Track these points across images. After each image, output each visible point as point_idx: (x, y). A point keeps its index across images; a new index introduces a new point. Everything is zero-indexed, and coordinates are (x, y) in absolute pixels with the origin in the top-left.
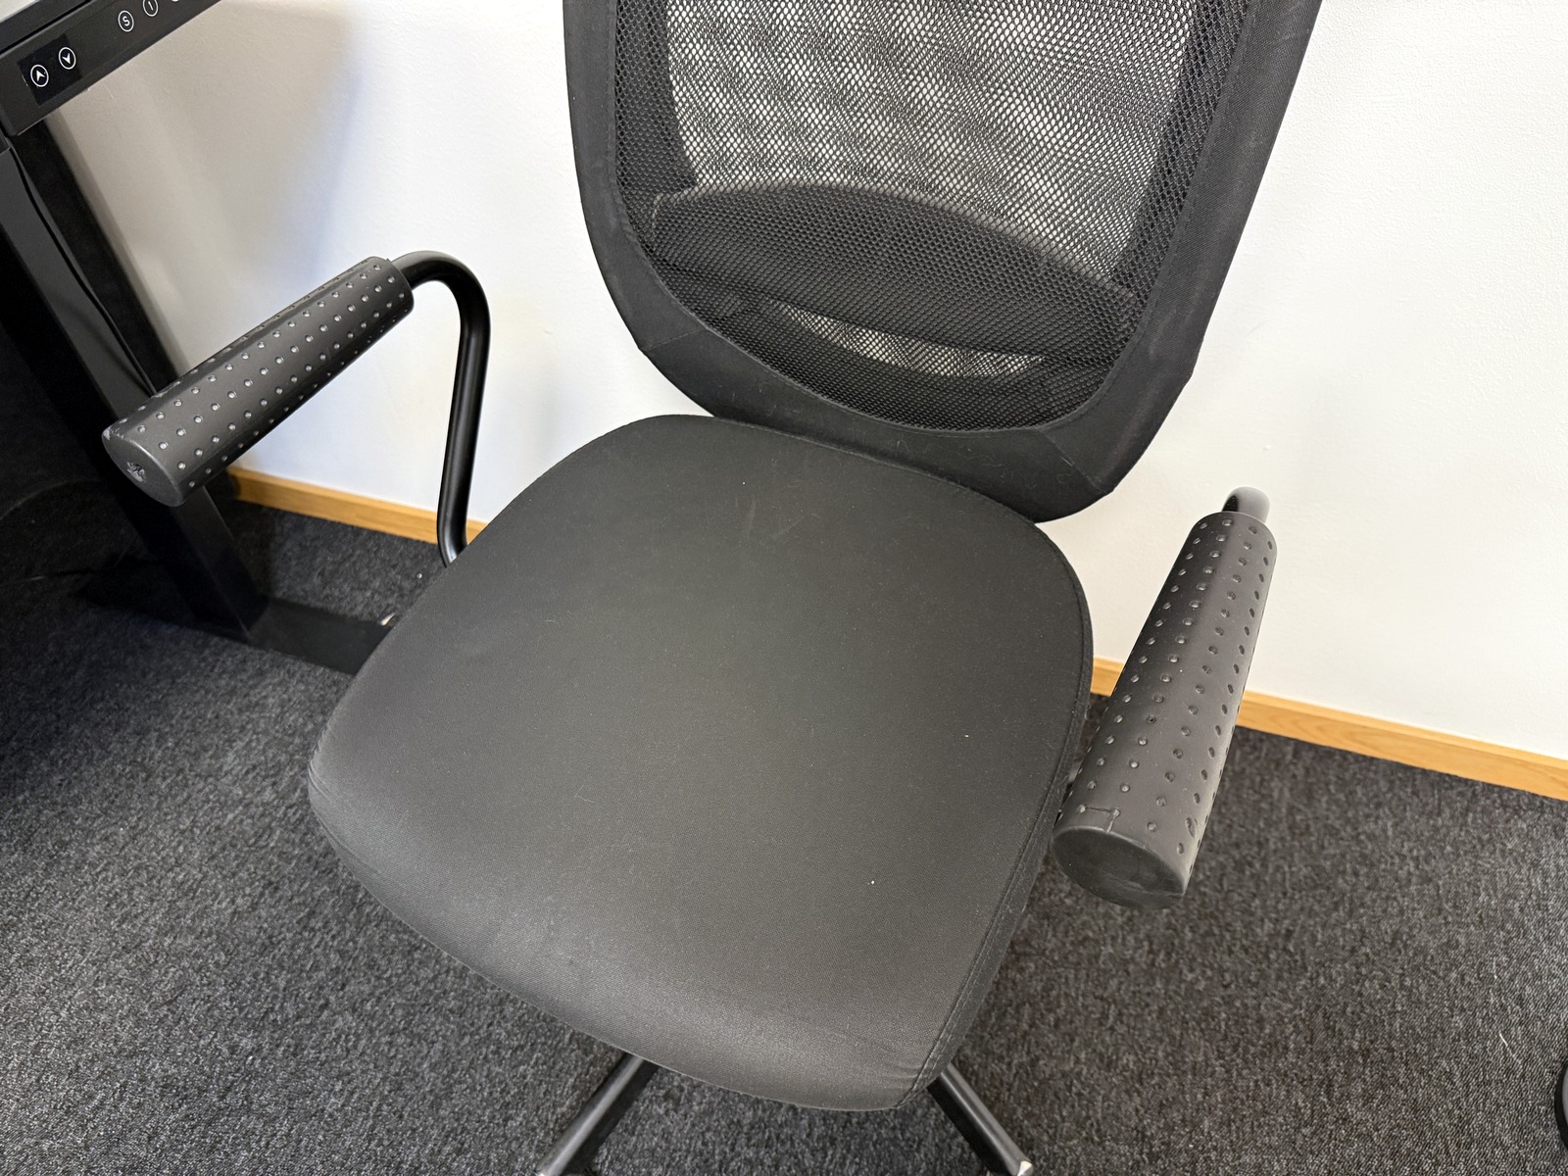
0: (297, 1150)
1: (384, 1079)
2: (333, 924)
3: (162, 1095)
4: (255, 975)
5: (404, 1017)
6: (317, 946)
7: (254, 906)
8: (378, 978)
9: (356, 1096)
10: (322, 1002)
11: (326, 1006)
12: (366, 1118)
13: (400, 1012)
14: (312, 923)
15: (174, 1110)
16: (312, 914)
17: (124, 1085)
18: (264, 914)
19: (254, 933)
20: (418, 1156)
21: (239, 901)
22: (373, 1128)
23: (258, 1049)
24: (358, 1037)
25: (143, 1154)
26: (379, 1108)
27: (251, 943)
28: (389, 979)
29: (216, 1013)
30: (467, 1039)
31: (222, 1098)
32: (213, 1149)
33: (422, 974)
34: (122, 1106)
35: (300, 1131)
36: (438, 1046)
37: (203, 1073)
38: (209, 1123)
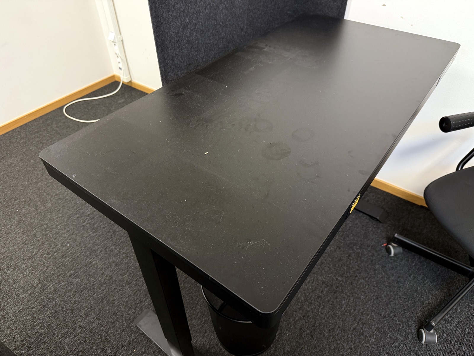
0: (356, 304)
1: (374, 296)
2: (355, 259)
3: (323, 284)
4: (339, 265)
5: (376, 284)
6: (352, 263)
7: (335, 251)
8: (368, 274)
9: (367, 297)
10: (355, 275)
11: (357, 276)
12: (371, 302)
13: (375, 283)
14: (350, 258)
15: (326, 288)
16: (349, 256)
17: (313, 279)
18: (338, 253)
19: (337, 256)
20: (385, 314)
21: (332, 248)
22: (373, 305)
23: (342, 281)
24: (366, 285)
25: (321, 294)
26: (373, 301)
27: (336, 258)
28: (371, 275)
29: (331, 270)
30: (392, 293)
31: (336, 288)
32: (336, 298)
33: (379, 276)
34: (314, 283)
35: (356, 301)
36: (386, 292)
37: (331, 282)
38: (335, 293)
